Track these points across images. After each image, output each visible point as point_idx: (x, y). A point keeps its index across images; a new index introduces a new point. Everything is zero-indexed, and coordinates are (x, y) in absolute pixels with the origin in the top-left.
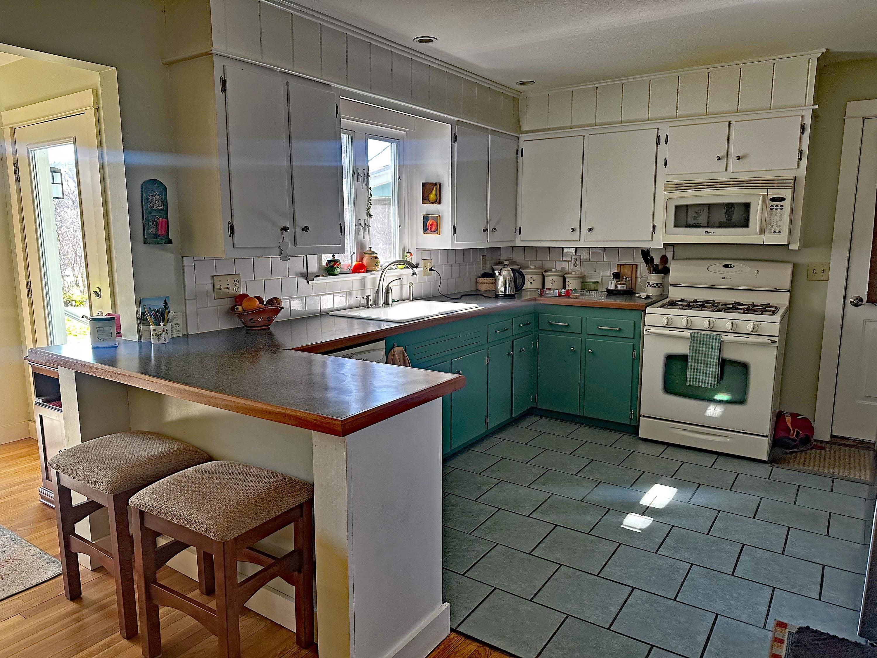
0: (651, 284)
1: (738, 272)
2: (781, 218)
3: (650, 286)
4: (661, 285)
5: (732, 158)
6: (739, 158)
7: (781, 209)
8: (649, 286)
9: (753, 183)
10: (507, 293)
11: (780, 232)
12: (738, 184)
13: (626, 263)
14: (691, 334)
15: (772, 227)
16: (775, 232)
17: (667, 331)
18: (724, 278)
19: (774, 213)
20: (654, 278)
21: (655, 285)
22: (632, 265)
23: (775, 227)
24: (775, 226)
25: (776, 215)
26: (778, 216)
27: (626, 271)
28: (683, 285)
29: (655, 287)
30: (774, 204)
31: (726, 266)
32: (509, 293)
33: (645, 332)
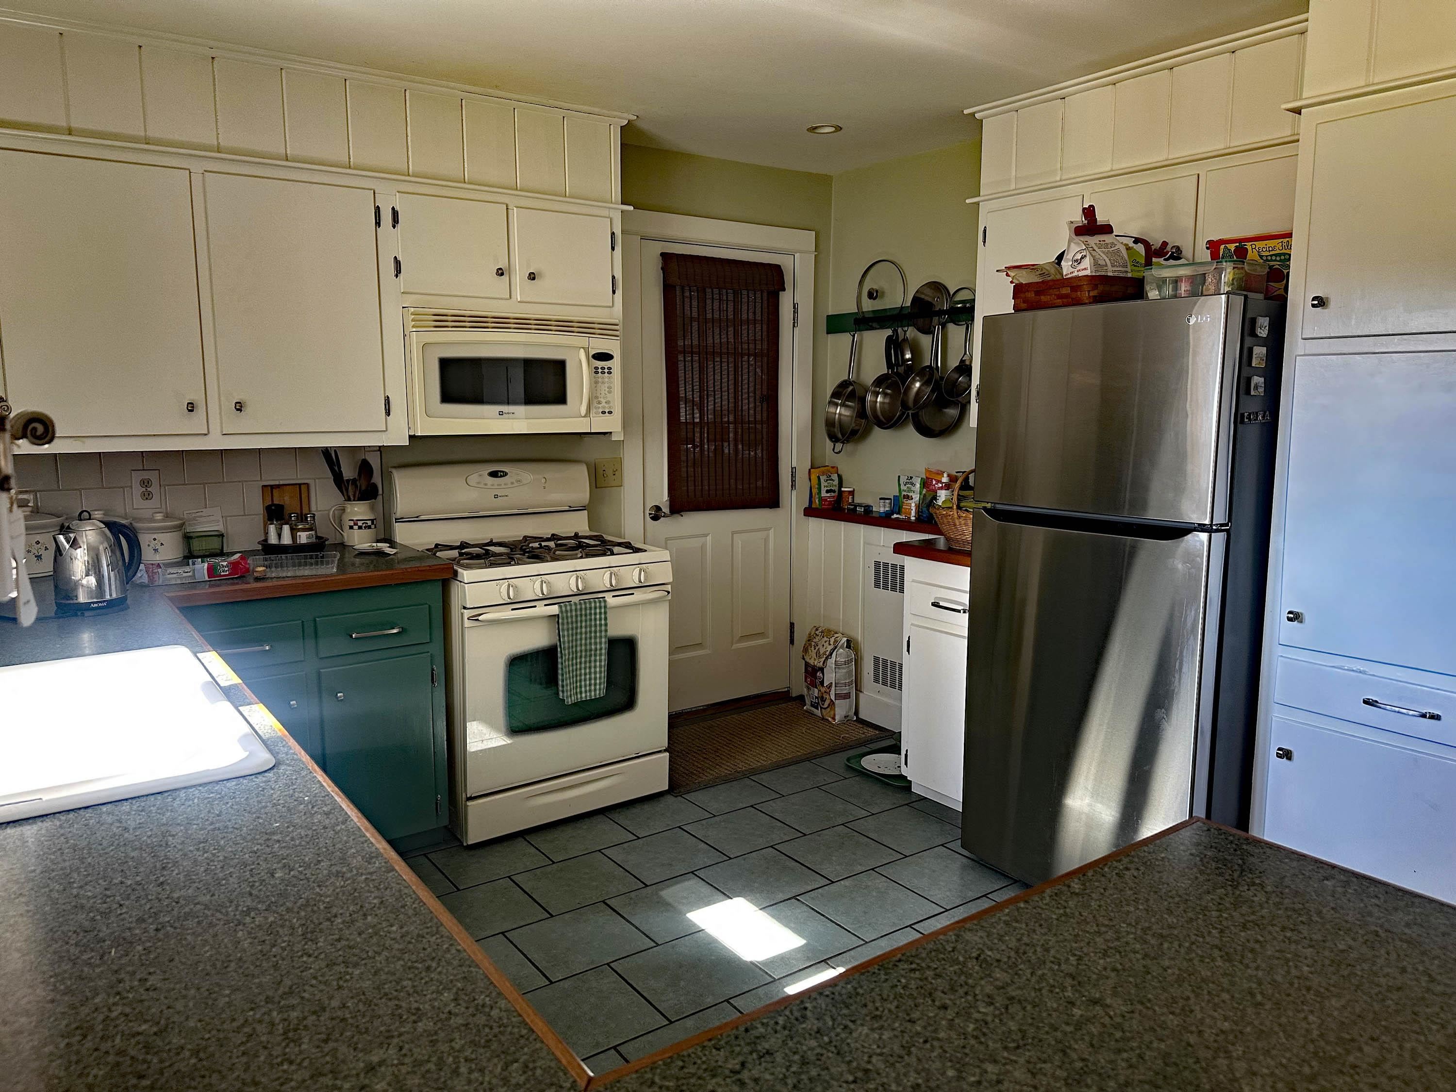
0: (360, 523)
1: (516, 484)
2: (609, 388)
3: (360, 528)
4: (373, 523)
5: (519, 276)
6: (532, 277)
7: (609, 373)
8: (356, 527)
9: (565, 326)
10: (108, 597)
11: (610, 413)
12: (543, 325)
13: (281, 483)
14: (560, 607)
15: (599, 403)
16: (604, 413)
17: (507, 613)
18: (496, 496)
19: (600, 380)
20: (359, 511)
21: (369, 523)
22: (300, 485)
23: (604, 404)
24: (604, 401)
25: (603, 383)
26: (606, 385)
27: (287, 500)
28: (423, 517)
29: (369, 527)
30: (600, 364)
31: (494, 474)
32: (114, 596)
33: (467, 623)
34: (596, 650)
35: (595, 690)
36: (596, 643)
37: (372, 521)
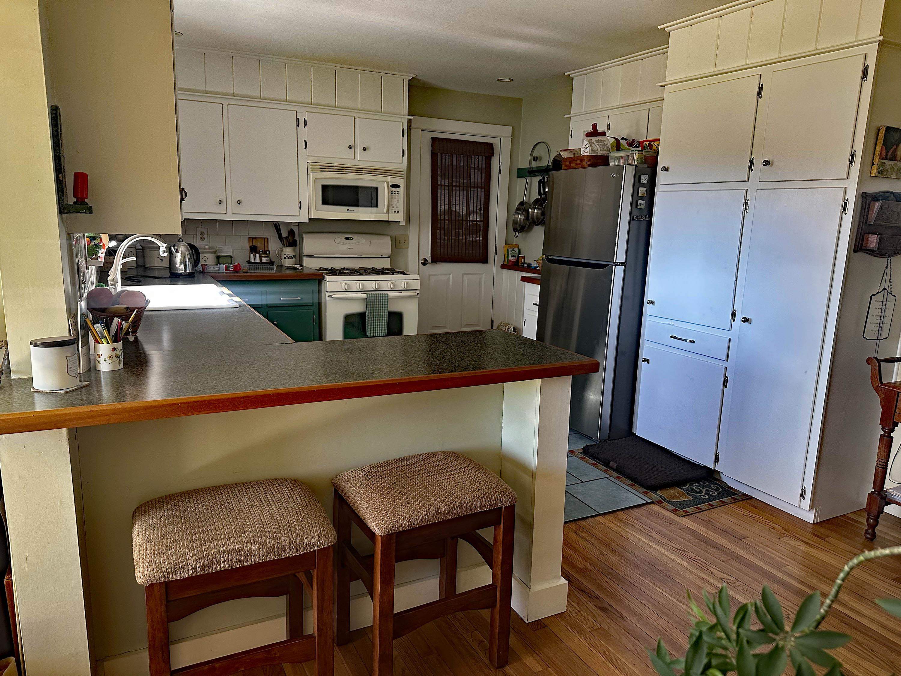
0: (288, 256)
1: (357, 244)
2: (398, 201)
3: (288, 258)
4: (294, 257)
5: (359, 150)
6: (364, 149)
7: (398, 194)
8: (287, 258)
9: (378, 172)
10: (188, 271)
11: (398, 212)
12: (368, 171)
13: (257, 237)
14: (367, 295)
15: (393, 207)
16: (395, 212)
17: (344, 295)
18: (348, 249)
19: (394, 197)
20: (288, 251)
21: (293, 256)
22: (264, 238)
23: (395, 208)
24: (395, 207)
25: (395, 198)
26: (397, 199)
27: (259, 244)
28: (315, 256)
29: (292, 258)
30: (394, 189)
31: (347, 239)
32: (190, 271)
33: (327, 298)
34: (382, 315)
35: (382, 332)
36: (382, 312)
37: (294, 255)
